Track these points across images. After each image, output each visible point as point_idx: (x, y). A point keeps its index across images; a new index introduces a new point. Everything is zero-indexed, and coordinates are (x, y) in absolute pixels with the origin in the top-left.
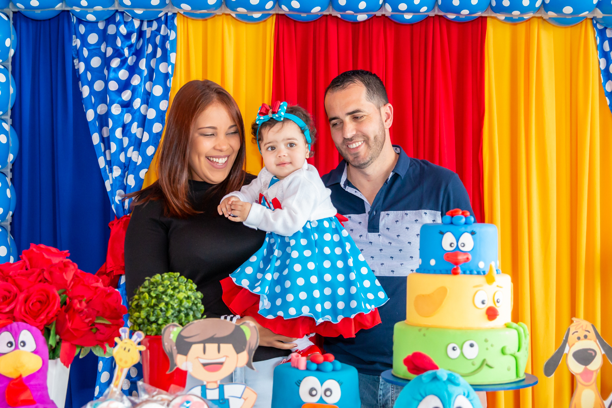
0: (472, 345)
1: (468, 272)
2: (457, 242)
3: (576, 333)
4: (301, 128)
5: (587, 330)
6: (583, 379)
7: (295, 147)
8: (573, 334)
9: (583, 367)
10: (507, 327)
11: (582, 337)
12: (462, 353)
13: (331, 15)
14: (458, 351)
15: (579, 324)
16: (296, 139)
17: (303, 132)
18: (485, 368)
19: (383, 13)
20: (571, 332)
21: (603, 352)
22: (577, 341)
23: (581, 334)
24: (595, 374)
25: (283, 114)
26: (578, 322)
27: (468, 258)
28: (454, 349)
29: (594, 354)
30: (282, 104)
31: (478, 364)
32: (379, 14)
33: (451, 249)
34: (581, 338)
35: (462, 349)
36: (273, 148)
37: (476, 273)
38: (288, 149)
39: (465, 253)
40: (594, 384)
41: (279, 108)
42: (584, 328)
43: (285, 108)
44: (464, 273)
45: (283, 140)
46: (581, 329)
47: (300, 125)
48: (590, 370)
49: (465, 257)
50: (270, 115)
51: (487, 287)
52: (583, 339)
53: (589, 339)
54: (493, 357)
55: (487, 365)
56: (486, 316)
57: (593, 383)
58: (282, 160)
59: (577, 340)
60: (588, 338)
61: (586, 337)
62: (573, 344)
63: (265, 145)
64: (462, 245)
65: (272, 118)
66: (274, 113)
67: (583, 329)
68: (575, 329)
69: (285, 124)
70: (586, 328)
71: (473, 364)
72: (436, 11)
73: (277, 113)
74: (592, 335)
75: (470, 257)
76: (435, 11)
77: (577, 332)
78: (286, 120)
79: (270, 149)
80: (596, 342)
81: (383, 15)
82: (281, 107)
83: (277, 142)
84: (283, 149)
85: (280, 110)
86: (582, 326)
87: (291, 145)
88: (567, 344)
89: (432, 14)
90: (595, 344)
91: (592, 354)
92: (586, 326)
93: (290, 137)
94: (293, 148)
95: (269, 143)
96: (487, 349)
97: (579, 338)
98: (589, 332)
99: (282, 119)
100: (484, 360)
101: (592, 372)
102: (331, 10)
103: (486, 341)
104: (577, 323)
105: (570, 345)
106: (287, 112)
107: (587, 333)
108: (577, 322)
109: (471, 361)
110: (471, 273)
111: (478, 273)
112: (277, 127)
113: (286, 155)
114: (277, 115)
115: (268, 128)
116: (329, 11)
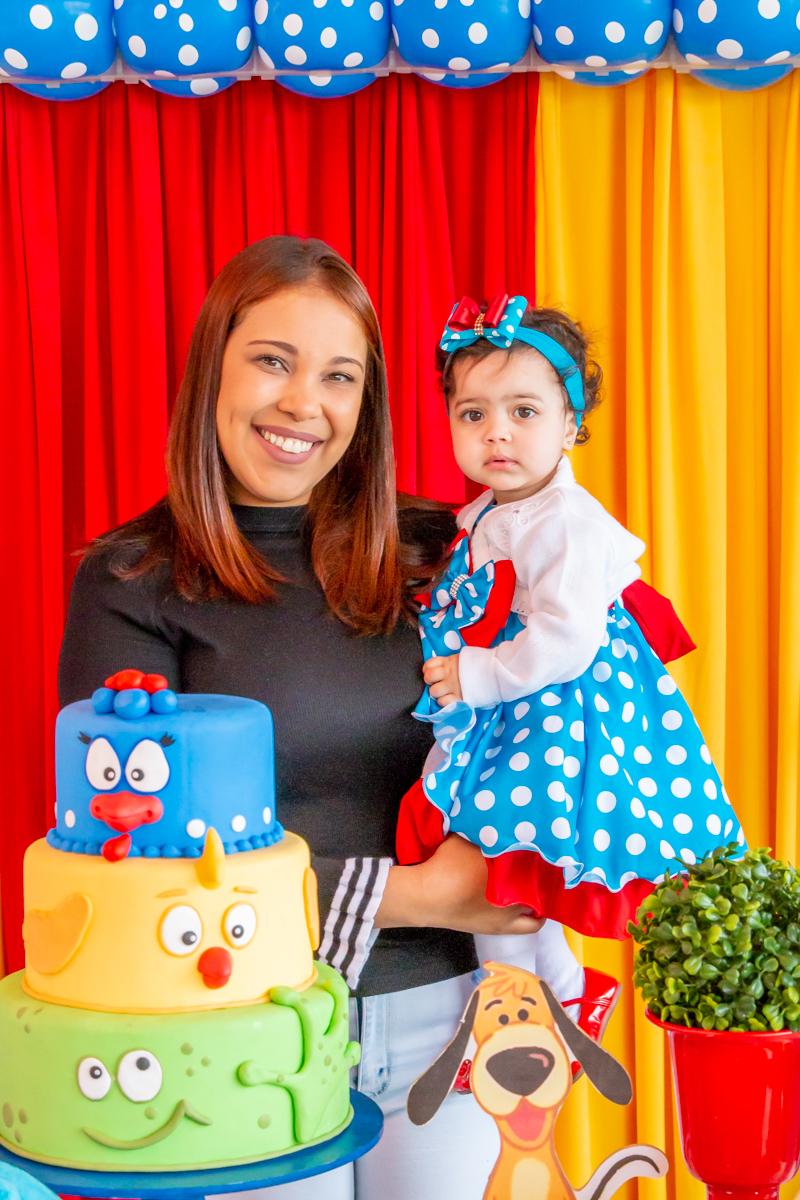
0: (142, 1064)
1: (154, 850)
2: (123, 765)
3: (496, 1006)
4: (557, 370)
5: (526, 995)
6: (514, 1130)
7: (532, 418)
8: (488, 1007)
9: (518, 1098)
10: (272, 1001)
11: (513, 1016)
12: (116, 1084)
13: (120, 83)
14: (106, 1080)
15: (505, 981)
16: (539, 399)
17: (562, 378)
18: (183, 1125)
19: (255, 72)
20: (482, 1003)
21: (573, 1058)
22: (499, 1028)
23: (512, 1008)
24: (549, 1116)
25: (511, 329)
26: (503, 973)
27: (150, 813)
28: (94, 1073)
29: (546, 1063)
30: (512, 301)
31: (162, 1116)
32: (243, 75)
33: (110, 785)
34: (510, 1020)
35: (115, 1073)
36: (476, 415)
37: (176, 851)
38: (517, 422)
39: (146, 796)
40: (548, 1145)
41: (502, 315)
42: (519, 991)
43: (520, 313)
44: (143, 852)
45: (506, 398)
46: (510, 992)
47: (556, 363)
48: (534, 1107)
49: (141, 810)
50: (479, 330)
51: (200, 893)
52: (515, 1023)
53: (532, 1022)
54: (209, 1094)
55: (188, 1117)
56: (199, 977)
57: (544, 1143)
58: (494, 452)
59: (499, 1024)
60: (530, 1018)
61: (523, 1015)
62: (489, 1037)
63: (458, 404)
64: (136, 775)
65: (482, 338)
66: (487, 325)
67: (515, 995)
68: (495, 995)
69: (515, 355)
70: (524, 992)
71: (149, 1116)
72: (392, 62)
73: (496, 327)
74: (542, 1010)
75: (158, 808)
76: (387, 65)
77: (499, 1002)
78: (520, 344)
79: (467, 417)
80: (551, 1028)
81: (256, 79)
82: (509, 311)
83: (488, 401)
84: (502, 423)
85: (505, 317)
86: (513, 987)
87: (524, 412)
88: (472, 1037)
89: (381, 71)
90: (549, 1034)
91: (540, 1062)
92: (526, 985)
93: (524, 391)
94: (527, 420)
95: (469, 401)
96: (189, 1073)
97: (504, 1020)
98: (533, 1002)
99: (508, 344)
100: (180, 1105)
101: (540, 1113)
102: (120, 69)
103: (186, 1050)
104: (499, 978)
105: (481, 1039)
106: (523, 324)
107: (527, 1006)
108: (498, 973)
109: (143, 1108)
110: (162, 854)
111: (185, 854)
112: (492, 361)
113: (508, 438)
114: (495, 333)
115: (469, 361)
116: (115, 73)
